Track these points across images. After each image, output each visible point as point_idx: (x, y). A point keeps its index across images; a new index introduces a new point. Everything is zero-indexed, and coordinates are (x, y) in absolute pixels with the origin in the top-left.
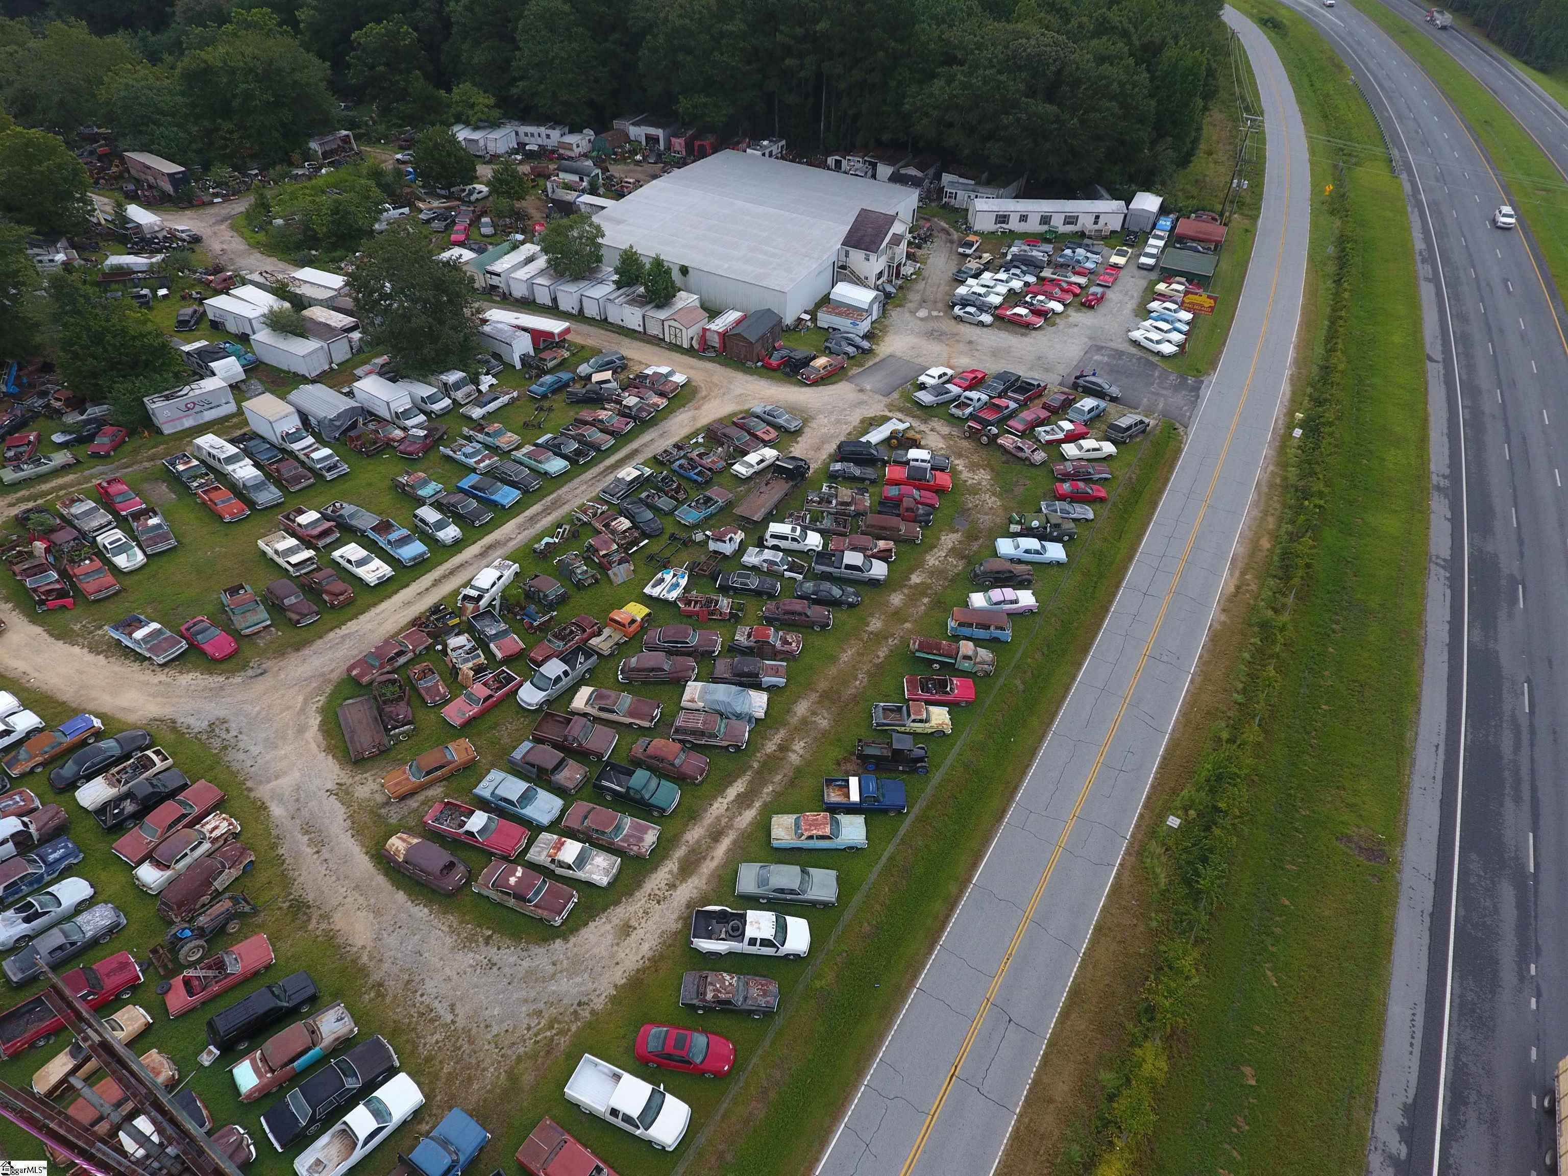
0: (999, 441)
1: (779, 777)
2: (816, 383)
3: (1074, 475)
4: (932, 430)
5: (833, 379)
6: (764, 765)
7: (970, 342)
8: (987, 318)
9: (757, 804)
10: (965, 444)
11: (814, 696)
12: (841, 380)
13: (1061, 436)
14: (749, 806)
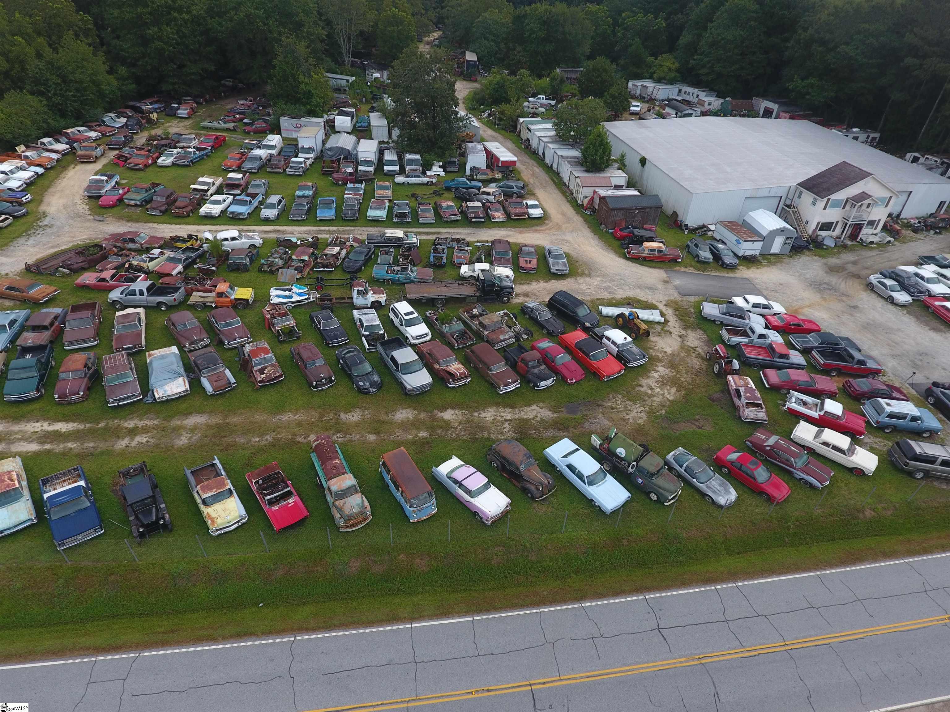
0: (730, 378)
1: (92, 445)
2: (635, 259)
3: (768, 453)
4: (680, 337)
5: (654, 265)
6: (106, 429)
7: (855, 307)
8: (902, 297)
9: (47, 447)
10: (696, 363)
11: (215, 420)
12: (660, 268)
13: (815, 414)
14: (42, 443)
